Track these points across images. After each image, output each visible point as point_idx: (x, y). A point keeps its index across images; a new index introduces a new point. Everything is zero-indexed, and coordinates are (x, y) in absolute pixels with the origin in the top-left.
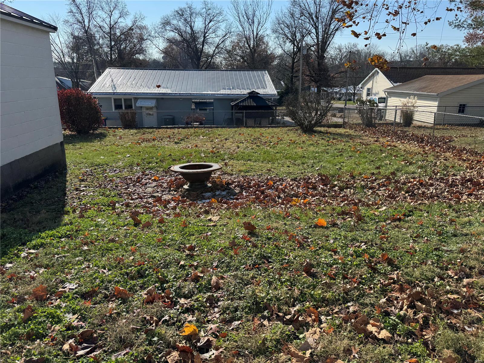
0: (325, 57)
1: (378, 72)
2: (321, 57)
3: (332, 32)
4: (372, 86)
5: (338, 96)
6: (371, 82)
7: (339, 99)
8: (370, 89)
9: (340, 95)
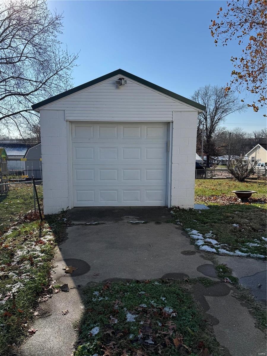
0: (211, 137)
1: (260, 147)
2: (209, 137)
3: (216, 121)
4: (256, 156)
5: (216, 162)
6: (255, 153)
7: (218, 164)
8: (254, 157)
9: (218, 161)
